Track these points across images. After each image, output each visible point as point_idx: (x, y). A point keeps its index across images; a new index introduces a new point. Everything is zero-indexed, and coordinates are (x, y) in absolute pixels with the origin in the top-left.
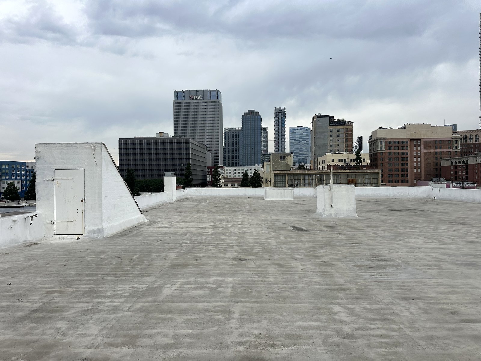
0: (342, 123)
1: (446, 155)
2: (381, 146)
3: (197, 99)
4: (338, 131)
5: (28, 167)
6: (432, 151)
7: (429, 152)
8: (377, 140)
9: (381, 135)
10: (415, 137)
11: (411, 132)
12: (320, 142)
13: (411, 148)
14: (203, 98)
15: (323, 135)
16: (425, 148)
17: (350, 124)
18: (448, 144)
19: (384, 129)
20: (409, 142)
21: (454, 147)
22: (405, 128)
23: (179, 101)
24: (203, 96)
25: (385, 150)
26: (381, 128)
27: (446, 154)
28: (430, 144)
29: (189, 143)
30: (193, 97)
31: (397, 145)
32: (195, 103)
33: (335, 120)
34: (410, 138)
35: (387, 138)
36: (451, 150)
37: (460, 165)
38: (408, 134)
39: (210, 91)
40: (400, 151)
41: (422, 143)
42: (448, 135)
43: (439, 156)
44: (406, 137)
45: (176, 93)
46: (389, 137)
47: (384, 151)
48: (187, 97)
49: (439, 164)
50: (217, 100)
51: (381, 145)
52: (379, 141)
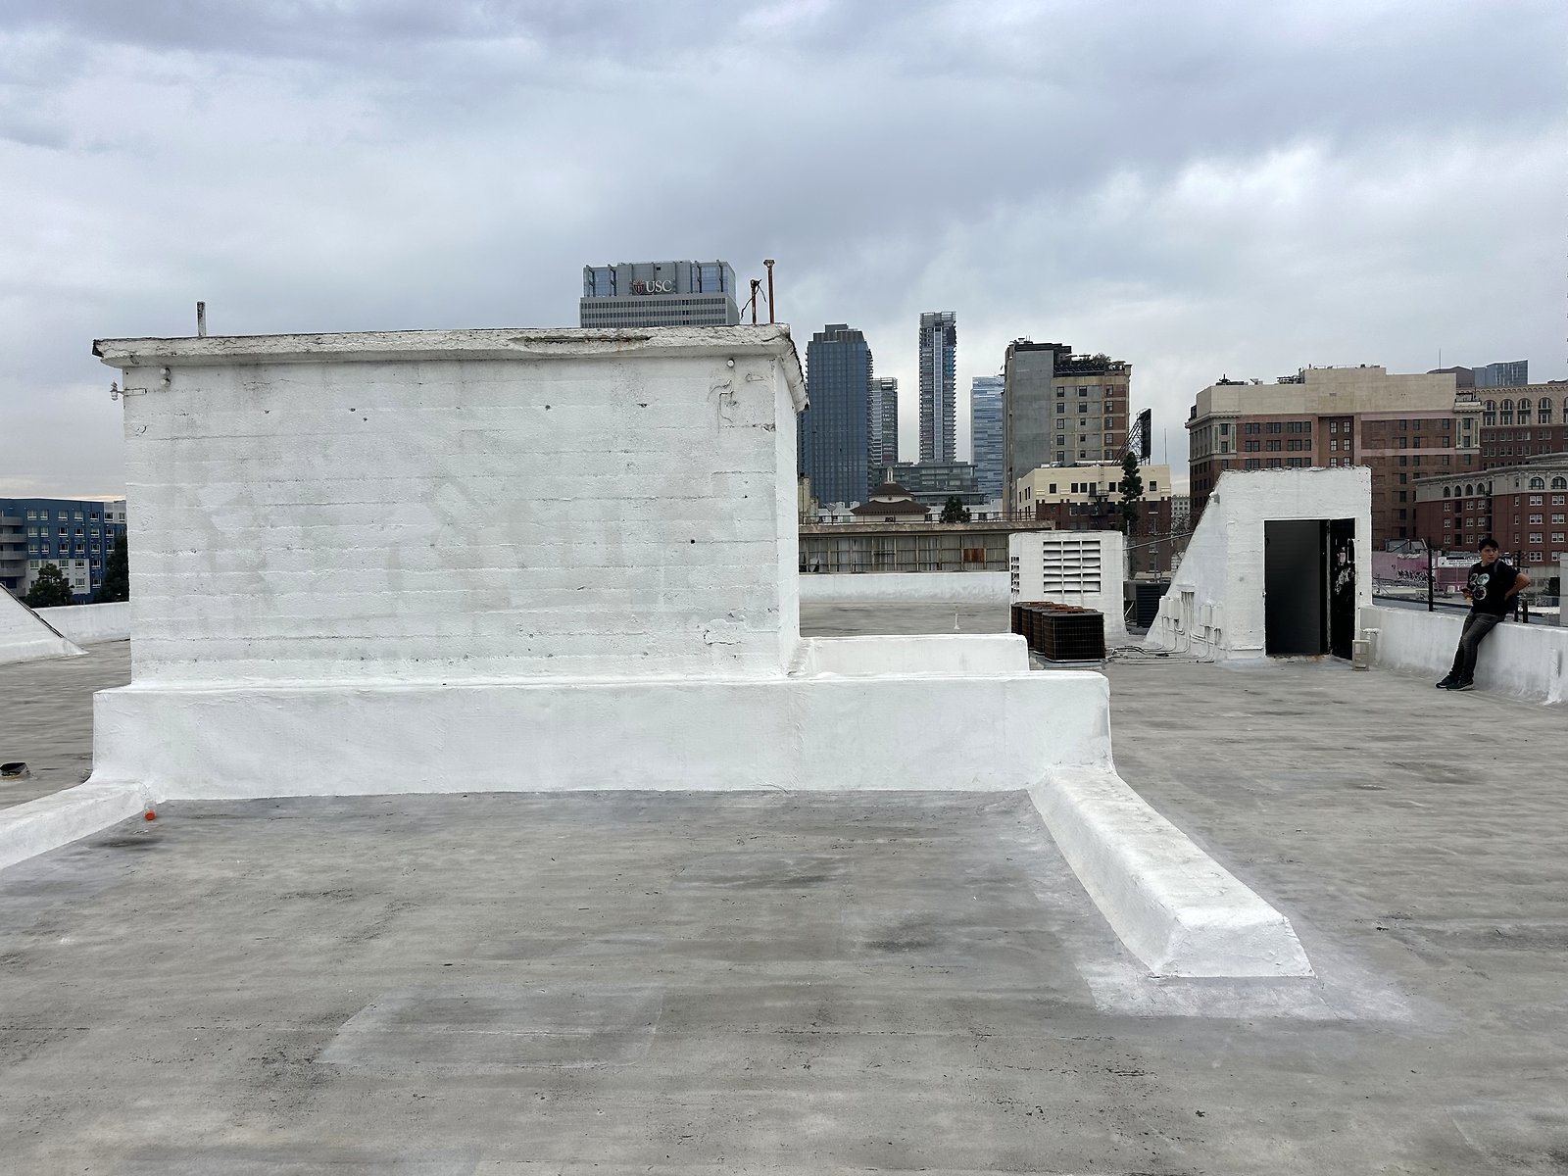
0: (1097, 366)
1: (1436, 468)
2: (1224, 438)
3: (655, 293)
4: (1083, 393)
5: (109, 516)
6: (1389, 452)
7: (1376, 457)
8: (1210, 419)
9: (1224, 405)
10: (1335, 408)
11: (1322, 395)
12: (1025, 431)
13: (1320, 444)
14: (676, 289)
15: (1035, 406)
16: (1365, 446)
17: (1122, 369)
18: (1443, 429)
19: (1232, 384)
20: (1315, 427)
21: (1459, 440)
22: (1300, 380)
23: (599, 299)
24: (676, 282)
25: (1235, 451)
26: (1225, 381)
27: (1435, 464)
28: (1382, 432)
30: (644, 286)
31: (1274, 436)
32: (651, 304)
33: (1073, 359)
34: (1316, 412)
35: (1243, 413)
36: (1450, 451)
37: (1472, 499)
38: (1313, 401)
39: (699, 266)
40: (1284, 454)
41: (1357, 427)
42: (1443, 402)
43: (1410, 469)
44: (1306, 410)
45: (590, 272)
46: (1252, 409)
47: (1235, 457)
48: (623, 283)
49: (1409, 496)
50: (720, 296)
51: (1222, 438)
52: (1216, 424)
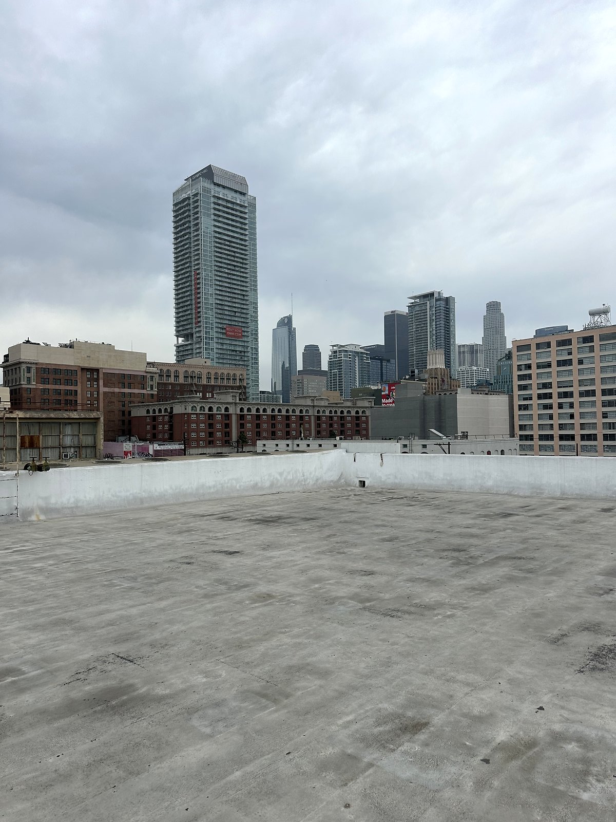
6: (117, 390)
7: (110, 392)
8: (20, 363)
9: (27, 356)
10: (89, 364)
11: (83, 356)
13: (82, 383)
16: (105, 386)
18: (141, 380)
19: (33, 343)
20: (79, 373)
21: (148, 386)
22: (71, 346)
25: (35, 383)
26: (28, 342)
27: (138, 397)
28: (114, 379)
34: (80, 365)
35: (40, 361)
36: (144, 391)
37: (161, 416)
38: (78, 359)
40: (62, 387)
42: (139, 368)
43: (127, 399)
44: (74, 363)
46: (44, 360)
47: (35, 387)
49: (126, 413)
51: (27, 375)
52: (24, 367)
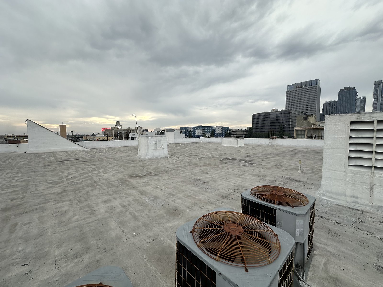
3: (301, 87)
14: (306, 86)
23: (290, 90)
24: (306, 84)
29: (290, 113)
30: (299, 87)
32: (300, 89)
39: (311, 81)
45: (288, 86)
48: (295, 87)
50: (316, 85)
